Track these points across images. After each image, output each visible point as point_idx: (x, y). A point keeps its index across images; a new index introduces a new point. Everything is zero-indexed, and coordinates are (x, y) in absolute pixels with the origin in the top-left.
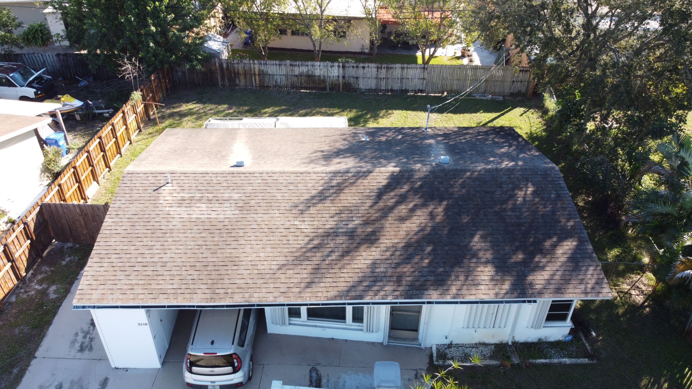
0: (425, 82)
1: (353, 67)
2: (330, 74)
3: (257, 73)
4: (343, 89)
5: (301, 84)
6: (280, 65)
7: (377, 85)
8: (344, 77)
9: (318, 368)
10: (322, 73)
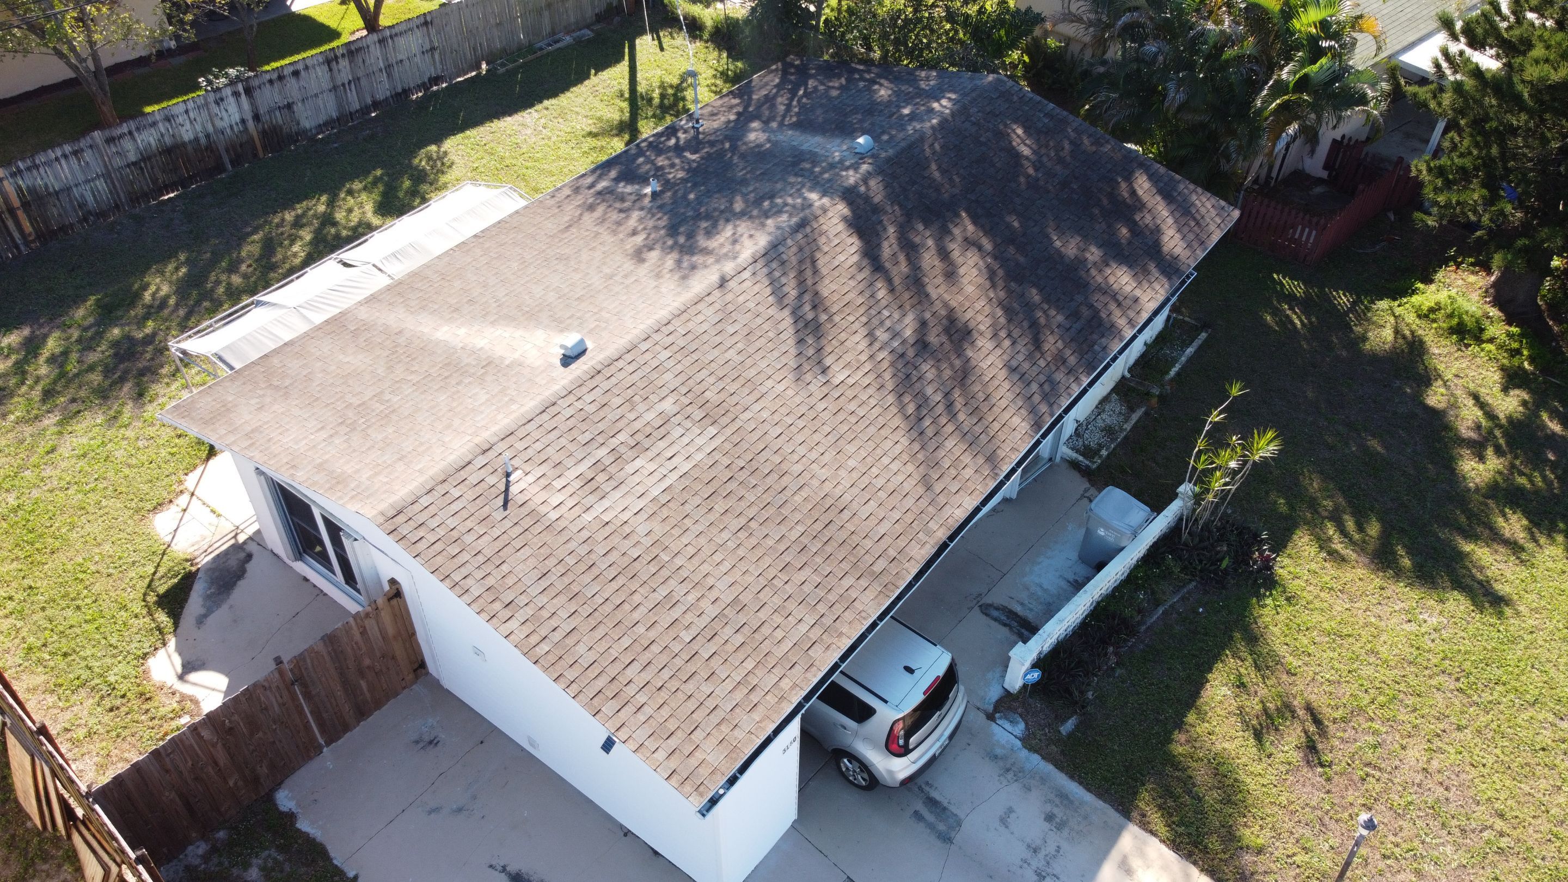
2: (219, 124)
4: (264, 148)
5: (155, 181)
6: (75, 153)
7: (340, 105)
8: (257, 117)
9: (988, 600)
10: (199, 128)
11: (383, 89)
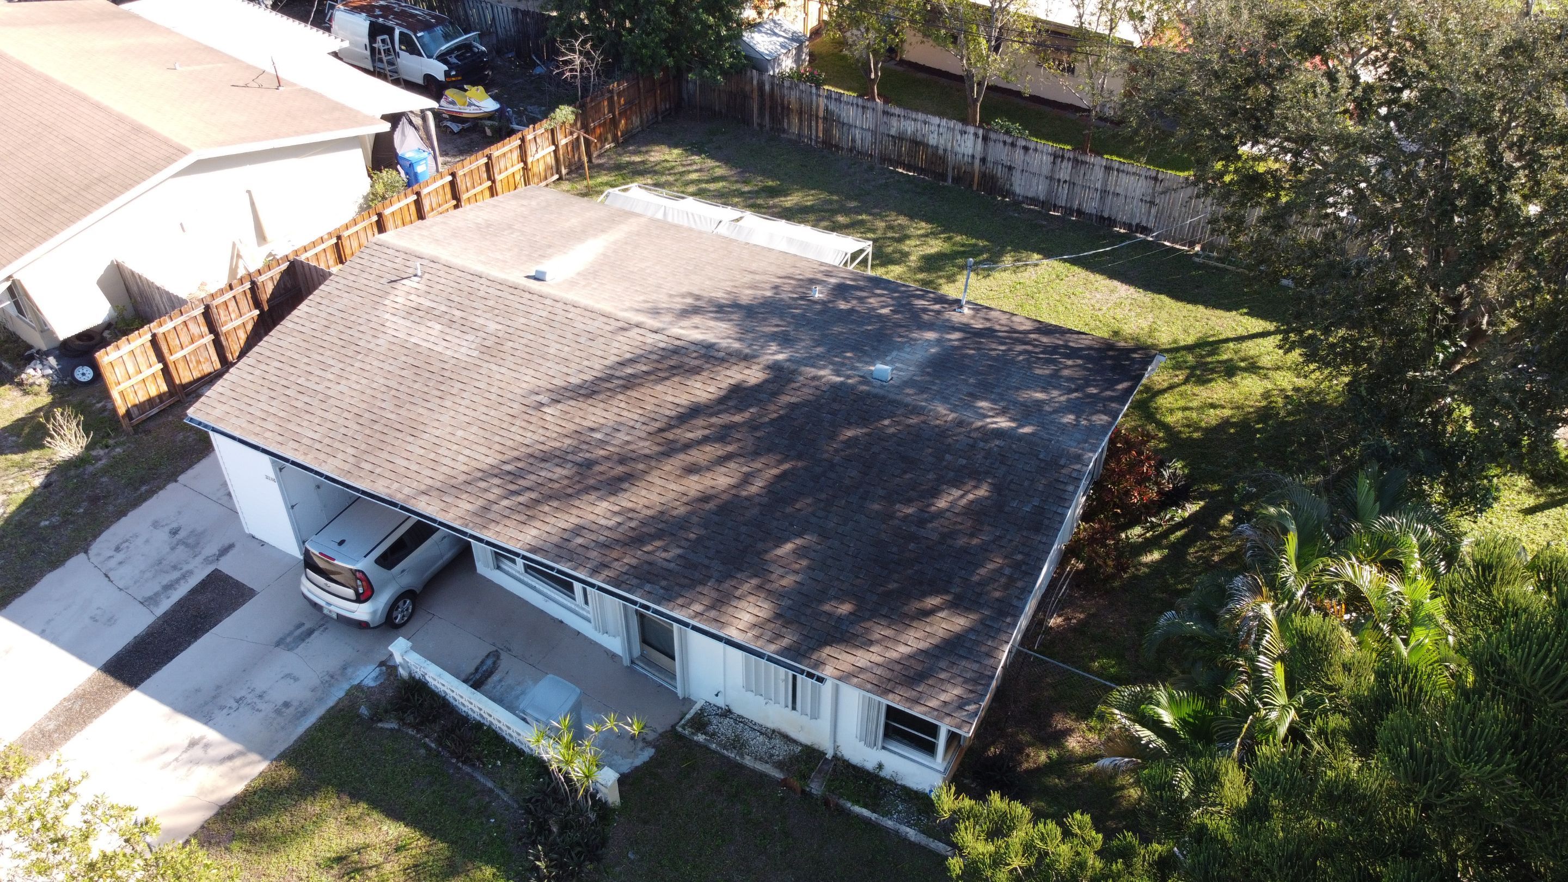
0: (1154, 211)
1: (1005, 143)
2: (957, 149)
3: (821, 114)
4: (979, 184)
5: (900, 155)
6: (863, 107)
7: (1050, 192)
8: (983, 160)
9: (504, 656)
10: (942, 142)
11: (1091, 205)
